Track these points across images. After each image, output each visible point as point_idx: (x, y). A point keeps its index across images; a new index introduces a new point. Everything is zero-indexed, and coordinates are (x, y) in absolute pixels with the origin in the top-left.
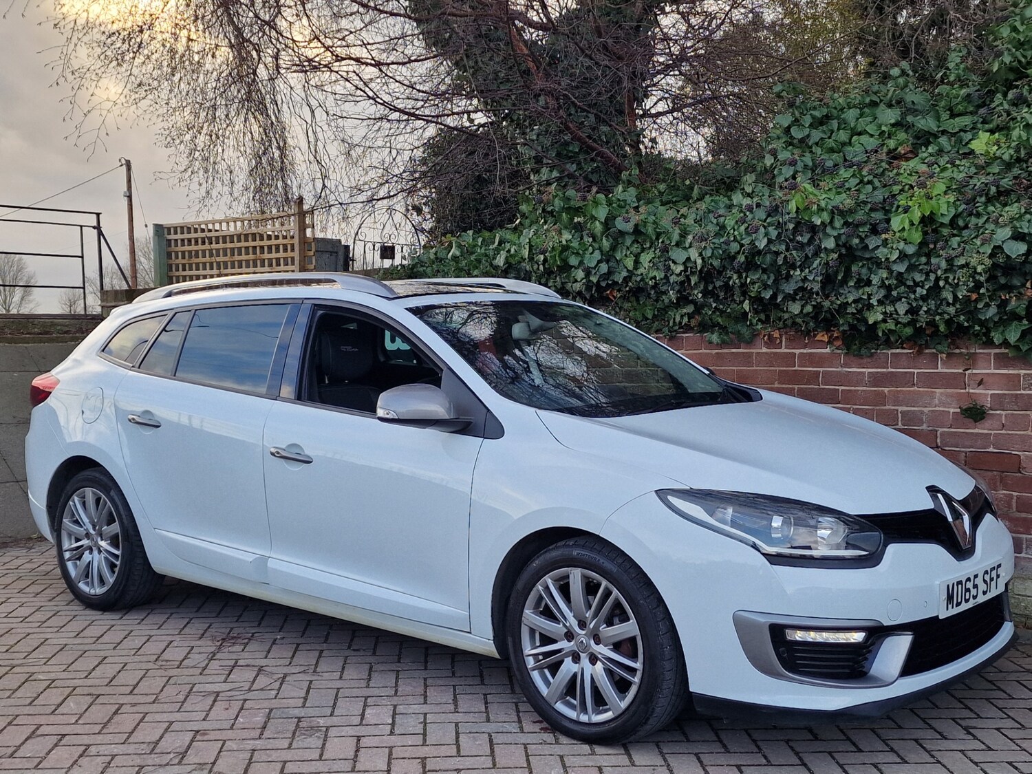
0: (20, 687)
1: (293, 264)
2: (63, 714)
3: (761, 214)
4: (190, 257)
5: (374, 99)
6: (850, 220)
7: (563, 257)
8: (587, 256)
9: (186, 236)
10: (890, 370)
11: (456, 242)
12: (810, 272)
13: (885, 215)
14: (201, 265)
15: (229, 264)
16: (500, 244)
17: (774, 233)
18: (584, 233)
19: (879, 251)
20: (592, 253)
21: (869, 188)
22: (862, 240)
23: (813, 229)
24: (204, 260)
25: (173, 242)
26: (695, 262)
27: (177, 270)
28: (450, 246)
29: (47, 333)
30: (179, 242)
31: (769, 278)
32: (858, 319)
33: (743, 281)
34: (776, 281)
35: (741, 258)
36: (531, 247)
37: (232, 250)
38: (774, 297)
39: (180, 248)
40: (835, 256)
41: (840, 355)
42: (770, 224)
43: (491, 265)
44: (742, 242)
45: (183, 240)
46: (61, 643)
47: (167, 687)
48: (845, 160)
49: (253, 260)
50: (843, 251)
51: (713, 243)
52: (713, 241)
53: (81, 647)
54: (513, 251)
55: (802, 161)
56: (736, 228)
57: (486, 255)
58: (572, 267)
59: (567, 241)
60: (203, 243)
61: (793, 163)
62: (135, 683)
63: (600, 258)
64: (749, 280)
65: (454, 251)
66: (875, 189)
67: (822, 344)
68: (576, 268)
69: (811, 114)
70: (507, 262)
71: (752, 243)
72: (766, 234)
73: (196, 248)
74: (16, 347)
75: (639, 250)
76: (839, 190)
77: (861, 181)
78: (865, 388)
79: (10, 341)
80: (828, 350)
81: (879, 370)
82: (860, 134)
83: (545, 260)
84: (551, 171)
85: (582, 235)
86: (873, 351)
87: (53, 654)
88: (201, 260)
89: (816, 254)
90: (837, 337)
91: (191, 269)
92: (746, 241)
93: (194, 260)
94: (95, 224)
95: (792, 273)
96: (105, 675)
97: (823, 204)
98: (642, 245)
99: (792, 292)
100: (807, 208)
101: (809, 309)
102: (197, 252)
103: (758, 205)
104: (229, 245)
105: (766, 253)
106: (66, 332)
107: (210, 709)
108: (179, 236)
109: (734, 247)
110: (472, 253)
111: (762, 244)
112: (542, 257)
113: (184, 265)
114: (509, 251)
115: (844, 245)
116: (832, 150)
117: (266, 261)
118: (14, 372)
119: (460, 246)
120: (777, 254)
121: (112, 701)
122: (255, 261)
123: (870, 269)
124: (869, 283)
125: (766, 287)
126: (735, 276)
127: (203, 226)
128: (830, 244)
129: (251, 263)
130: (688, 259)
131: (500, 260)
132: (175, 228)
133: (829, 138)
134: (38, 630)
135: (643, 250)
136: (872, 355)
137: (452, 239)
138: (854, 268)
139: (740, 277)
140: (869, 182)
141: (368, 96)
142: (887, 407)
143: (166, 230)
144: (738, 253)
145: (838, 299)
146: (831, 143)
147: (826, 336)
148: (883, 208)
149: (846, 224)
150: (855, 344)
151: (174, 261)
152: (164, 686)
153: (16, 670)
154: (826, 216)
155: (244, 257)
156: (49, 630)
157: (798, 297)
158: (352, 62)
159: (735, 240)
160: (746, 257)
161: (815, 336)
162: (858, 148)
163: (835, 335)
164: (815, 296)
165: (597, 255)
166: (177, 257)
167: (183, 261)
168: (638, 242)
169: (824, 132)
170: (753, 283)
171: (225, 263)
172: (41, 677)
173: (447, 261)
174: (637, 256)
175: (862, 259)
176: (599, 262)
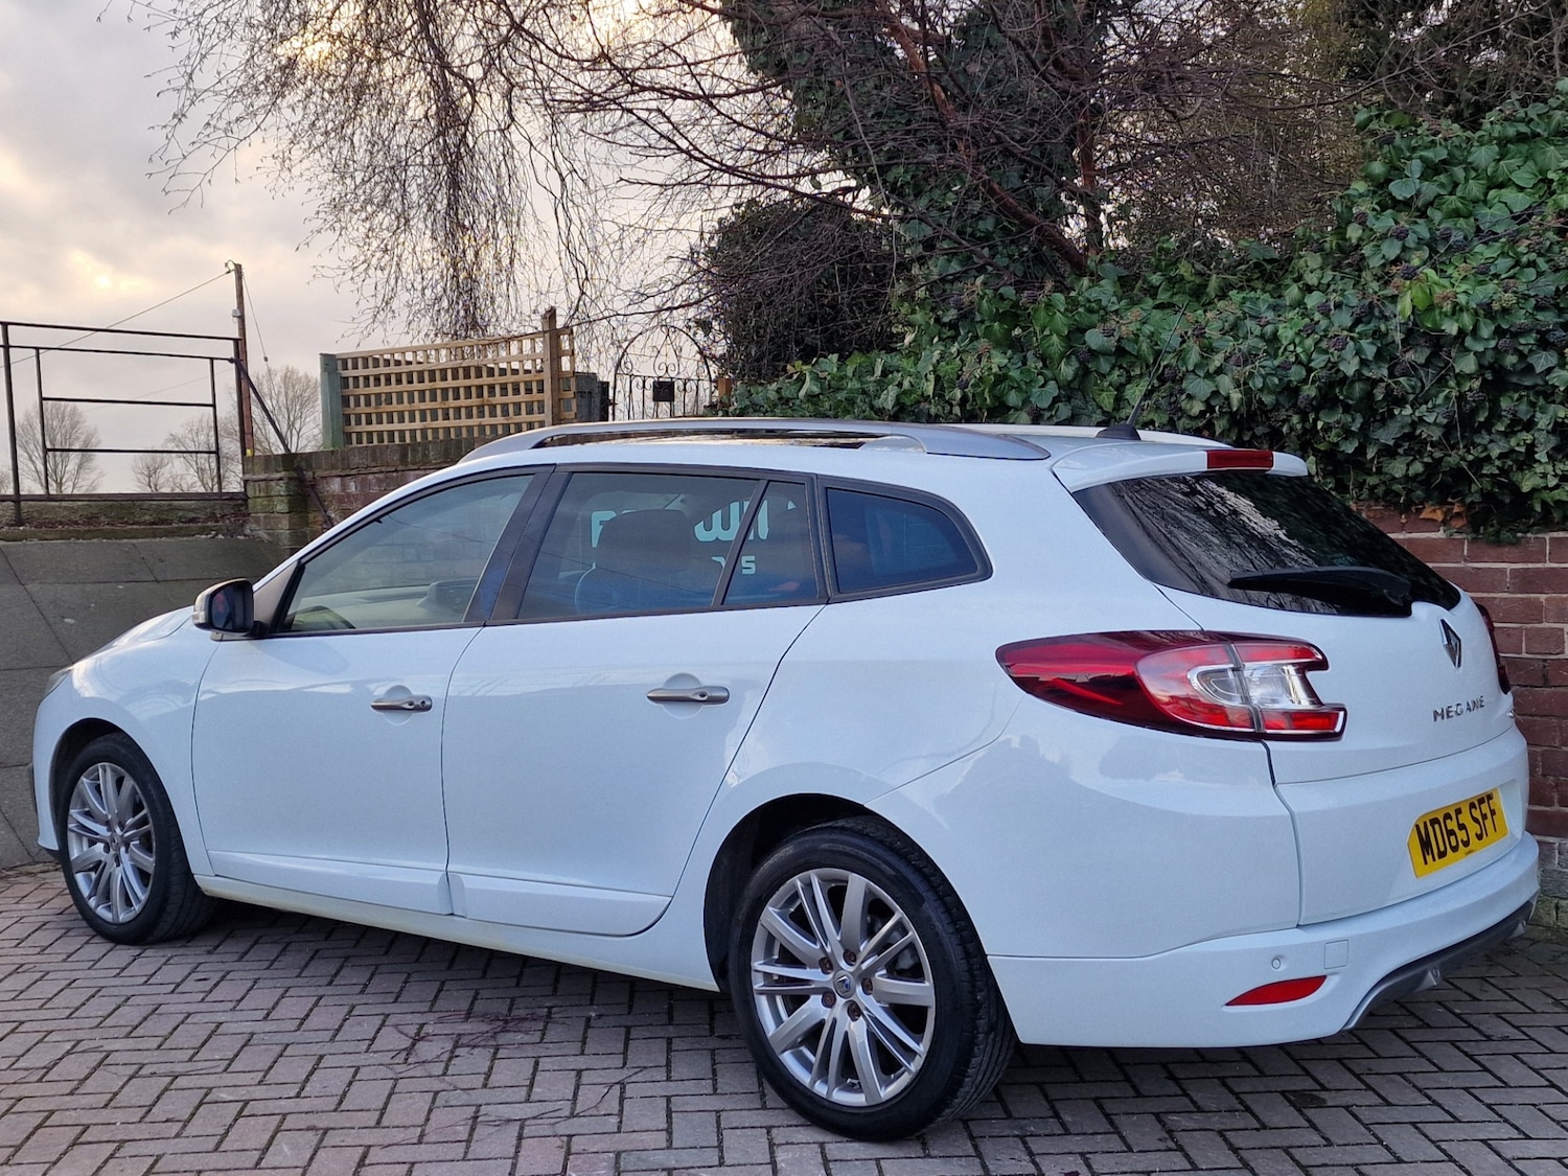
0: (193, 1115)
1: (541, 411)
2: (274, 1168)
3: (1344, 319)
4: (379, 403)
5: (687, 152)
6: (1505, 327)
7: (997, 392)
8: (1036, 390)
9: (372, 371)
10: (1549, 565)
11: (811, 372)
12: (1428, 410)
13: (1559, 317)
14: (395, 416)
15: (440, 413)
16: (885, 373)
17: (1370, 351)
18: (1030, 354)
19: (1553, 375)
20: (1043, 386)
21: (1531, 272)
22: (1522, 356)
23: (1437, 342)
24: (400, 407)
25: (351, 380)
26: (1227, 398)
27: (359, 422)
28: (801, 380)
29: (163, 522)
30: (361, 380)
31: (1353, 420)
32: (1501, 485)
33: (1308, 426)
34: (1364, 427)
35: (1310, 391)
36: (938, 379)
37: (445, 391)
38: (1361, 450)
39: (362, 390)
40: (1476, 384)
41: (1461, 541)
42: (1362, 335)
43: (872, 407)
44: (1312, 364)
45: (367, 378)
46: (244, 1030)
47: (436, 1112)
48: (1478, 230)
49: (478, 407)
50: (1489, 376)
51: (1263, 367)
52: (1264, 363)
53: (278, 1038)
54: (906, 385)
55: (1414, 232)
56: (1297, 341)
57: (864, 392)
58: (1009, 408)
59: (1000, 368)
60: (399, 381)
61: (1401, 235)
62: (381, 1105)
63: (1056, 394)
64: (1320, 425)
65: (809, 386)
66: (1540, 274)
67: (1432, 524)
68: (1016, 409)
69: (1421, 158)
70: (898, 401)
71: (1332, 366)
72: (1359, 352)
73: (387, 389)
74: (119, 545)
75: (1123, 380)
76: (1481, 277)
77: (1517, 263)
78: (1505, 595)
79: (107, 535)
80: (1441, 534)
81: (1530, 566)
82: (1501, 186)
83: (964, 399)
84: (949, 261)
85: (1025, 357)
86: (1519, 535)
87: (236, 1051)
88: (395, 407)
89: (1441, 382)
90: (1458, 515)
91: (380, 422)
92: (1319, 361)
93: (385, 408)
94: (232, 355)
95: (1396, 412)
96: (328, 1091)
97: (1462, 299)
98: (1128, 372)
99: (1391, 443)
100: (1431, 308)
101: (1417, 467)
102: (389, 395)
103: (1338, 306)
104: (439, 384)
105: (1353, 382)
106: (193, 520)
107: (517, 1152)
108: (361, 372)
109: (1296, 374)
110: (838, 389)
111: (1350, 368)
112: (958, 394)
113: (369, 416)
114: (900, 385)
115: (1491, 367)
116: (1456, 214)
117: (499, 408)
118: (119, 582)
119: (817, 378)
120: (1374, 383)
121: (349, 1141)
122: (481, 409)
123: (1533, 405)
124: (1530, 425)
125: (1347, 434)
126: (1295, 419)
127: (397, 357)
128: (1468, 365)
129: (475, 411)
130: (1216, 393)
131: (888, 399)
132: (355, 360)
133: (1451, 194)
134: (203, 1007)
135: (1129, 379)
136: (1516, 543)
137: (804, 367)
138: (1505, 403)
139: (1304, 419)
140: (1532, 264)
141: (679, 148)
142: (1545, 625)
143: (340, 363)
144: (1305, 381)
145: (1468, 452)
146: (1453, 202)
147: (1439, 512)
148: (1556, 306)
149: (1499, 333)
150: (1492, 526)
151: (352, 409)
152: (430, 1111)
153: (181, 1082)
154: (1467, 320)
155: (463, 402)
156: (220, 1006)
157: (1401, 451)
158: (655, 95)
159: (1298, 361)
160: (1319, 388)
161: (1419, 511)
162: (1498, 211)
163: (1456, 510)
164: (1429, 448)
165: (1052, 389)
166: (357, 404)
167: (368, 410)
168: (1121, 367)
169: (1442, 185)
170: (1327, 428)
171: (434, 412)
172: (225, 1096)
173: (798, 402)
174: (1120, 388)
175: (1517, 387)
176: (1056, 400)
